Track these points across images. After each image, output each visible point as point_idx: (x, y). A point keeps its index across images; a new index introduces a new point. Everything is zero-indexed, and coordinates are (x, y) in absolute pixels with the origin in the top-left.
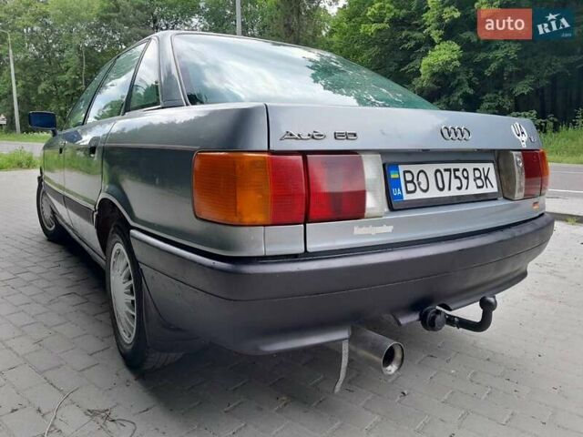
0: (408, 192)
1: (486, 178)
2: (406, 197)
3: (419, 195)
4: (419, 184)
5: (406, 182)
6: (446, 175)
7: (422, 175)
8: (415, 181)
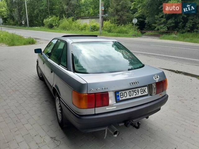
0: (121, 98)
1: (144, 91)
2: (121, 99)
3: (124, 98)
4: (124, 95)
5: (121, 95)
6: (132, 92)
7: (125, 93)
8: (123, 95)
